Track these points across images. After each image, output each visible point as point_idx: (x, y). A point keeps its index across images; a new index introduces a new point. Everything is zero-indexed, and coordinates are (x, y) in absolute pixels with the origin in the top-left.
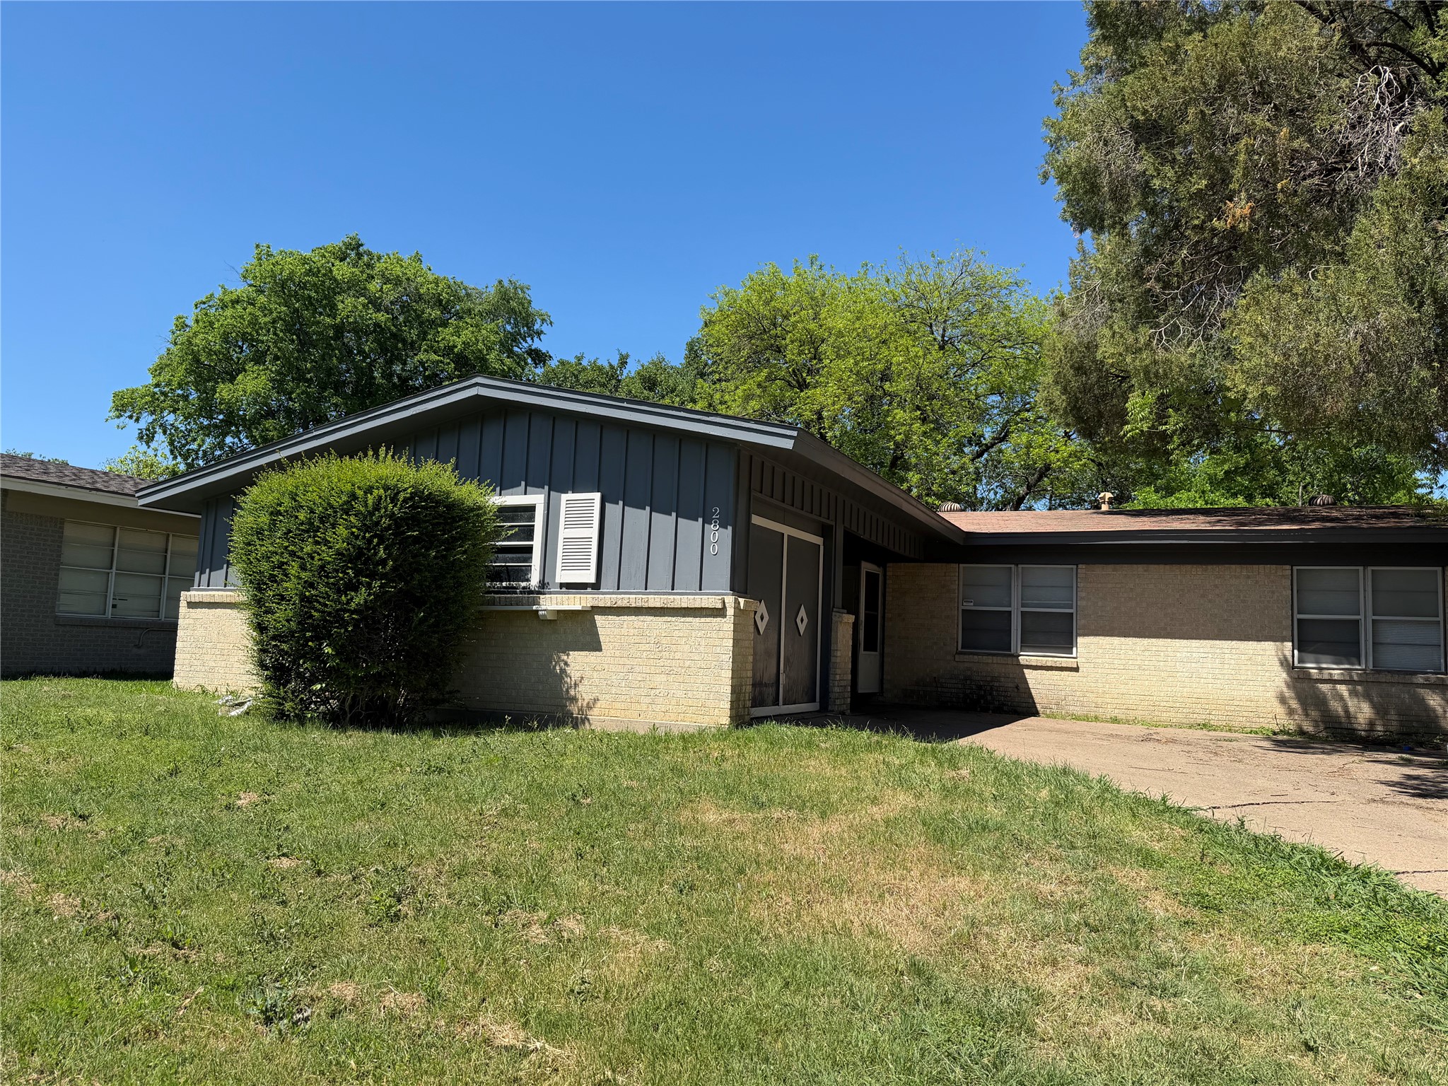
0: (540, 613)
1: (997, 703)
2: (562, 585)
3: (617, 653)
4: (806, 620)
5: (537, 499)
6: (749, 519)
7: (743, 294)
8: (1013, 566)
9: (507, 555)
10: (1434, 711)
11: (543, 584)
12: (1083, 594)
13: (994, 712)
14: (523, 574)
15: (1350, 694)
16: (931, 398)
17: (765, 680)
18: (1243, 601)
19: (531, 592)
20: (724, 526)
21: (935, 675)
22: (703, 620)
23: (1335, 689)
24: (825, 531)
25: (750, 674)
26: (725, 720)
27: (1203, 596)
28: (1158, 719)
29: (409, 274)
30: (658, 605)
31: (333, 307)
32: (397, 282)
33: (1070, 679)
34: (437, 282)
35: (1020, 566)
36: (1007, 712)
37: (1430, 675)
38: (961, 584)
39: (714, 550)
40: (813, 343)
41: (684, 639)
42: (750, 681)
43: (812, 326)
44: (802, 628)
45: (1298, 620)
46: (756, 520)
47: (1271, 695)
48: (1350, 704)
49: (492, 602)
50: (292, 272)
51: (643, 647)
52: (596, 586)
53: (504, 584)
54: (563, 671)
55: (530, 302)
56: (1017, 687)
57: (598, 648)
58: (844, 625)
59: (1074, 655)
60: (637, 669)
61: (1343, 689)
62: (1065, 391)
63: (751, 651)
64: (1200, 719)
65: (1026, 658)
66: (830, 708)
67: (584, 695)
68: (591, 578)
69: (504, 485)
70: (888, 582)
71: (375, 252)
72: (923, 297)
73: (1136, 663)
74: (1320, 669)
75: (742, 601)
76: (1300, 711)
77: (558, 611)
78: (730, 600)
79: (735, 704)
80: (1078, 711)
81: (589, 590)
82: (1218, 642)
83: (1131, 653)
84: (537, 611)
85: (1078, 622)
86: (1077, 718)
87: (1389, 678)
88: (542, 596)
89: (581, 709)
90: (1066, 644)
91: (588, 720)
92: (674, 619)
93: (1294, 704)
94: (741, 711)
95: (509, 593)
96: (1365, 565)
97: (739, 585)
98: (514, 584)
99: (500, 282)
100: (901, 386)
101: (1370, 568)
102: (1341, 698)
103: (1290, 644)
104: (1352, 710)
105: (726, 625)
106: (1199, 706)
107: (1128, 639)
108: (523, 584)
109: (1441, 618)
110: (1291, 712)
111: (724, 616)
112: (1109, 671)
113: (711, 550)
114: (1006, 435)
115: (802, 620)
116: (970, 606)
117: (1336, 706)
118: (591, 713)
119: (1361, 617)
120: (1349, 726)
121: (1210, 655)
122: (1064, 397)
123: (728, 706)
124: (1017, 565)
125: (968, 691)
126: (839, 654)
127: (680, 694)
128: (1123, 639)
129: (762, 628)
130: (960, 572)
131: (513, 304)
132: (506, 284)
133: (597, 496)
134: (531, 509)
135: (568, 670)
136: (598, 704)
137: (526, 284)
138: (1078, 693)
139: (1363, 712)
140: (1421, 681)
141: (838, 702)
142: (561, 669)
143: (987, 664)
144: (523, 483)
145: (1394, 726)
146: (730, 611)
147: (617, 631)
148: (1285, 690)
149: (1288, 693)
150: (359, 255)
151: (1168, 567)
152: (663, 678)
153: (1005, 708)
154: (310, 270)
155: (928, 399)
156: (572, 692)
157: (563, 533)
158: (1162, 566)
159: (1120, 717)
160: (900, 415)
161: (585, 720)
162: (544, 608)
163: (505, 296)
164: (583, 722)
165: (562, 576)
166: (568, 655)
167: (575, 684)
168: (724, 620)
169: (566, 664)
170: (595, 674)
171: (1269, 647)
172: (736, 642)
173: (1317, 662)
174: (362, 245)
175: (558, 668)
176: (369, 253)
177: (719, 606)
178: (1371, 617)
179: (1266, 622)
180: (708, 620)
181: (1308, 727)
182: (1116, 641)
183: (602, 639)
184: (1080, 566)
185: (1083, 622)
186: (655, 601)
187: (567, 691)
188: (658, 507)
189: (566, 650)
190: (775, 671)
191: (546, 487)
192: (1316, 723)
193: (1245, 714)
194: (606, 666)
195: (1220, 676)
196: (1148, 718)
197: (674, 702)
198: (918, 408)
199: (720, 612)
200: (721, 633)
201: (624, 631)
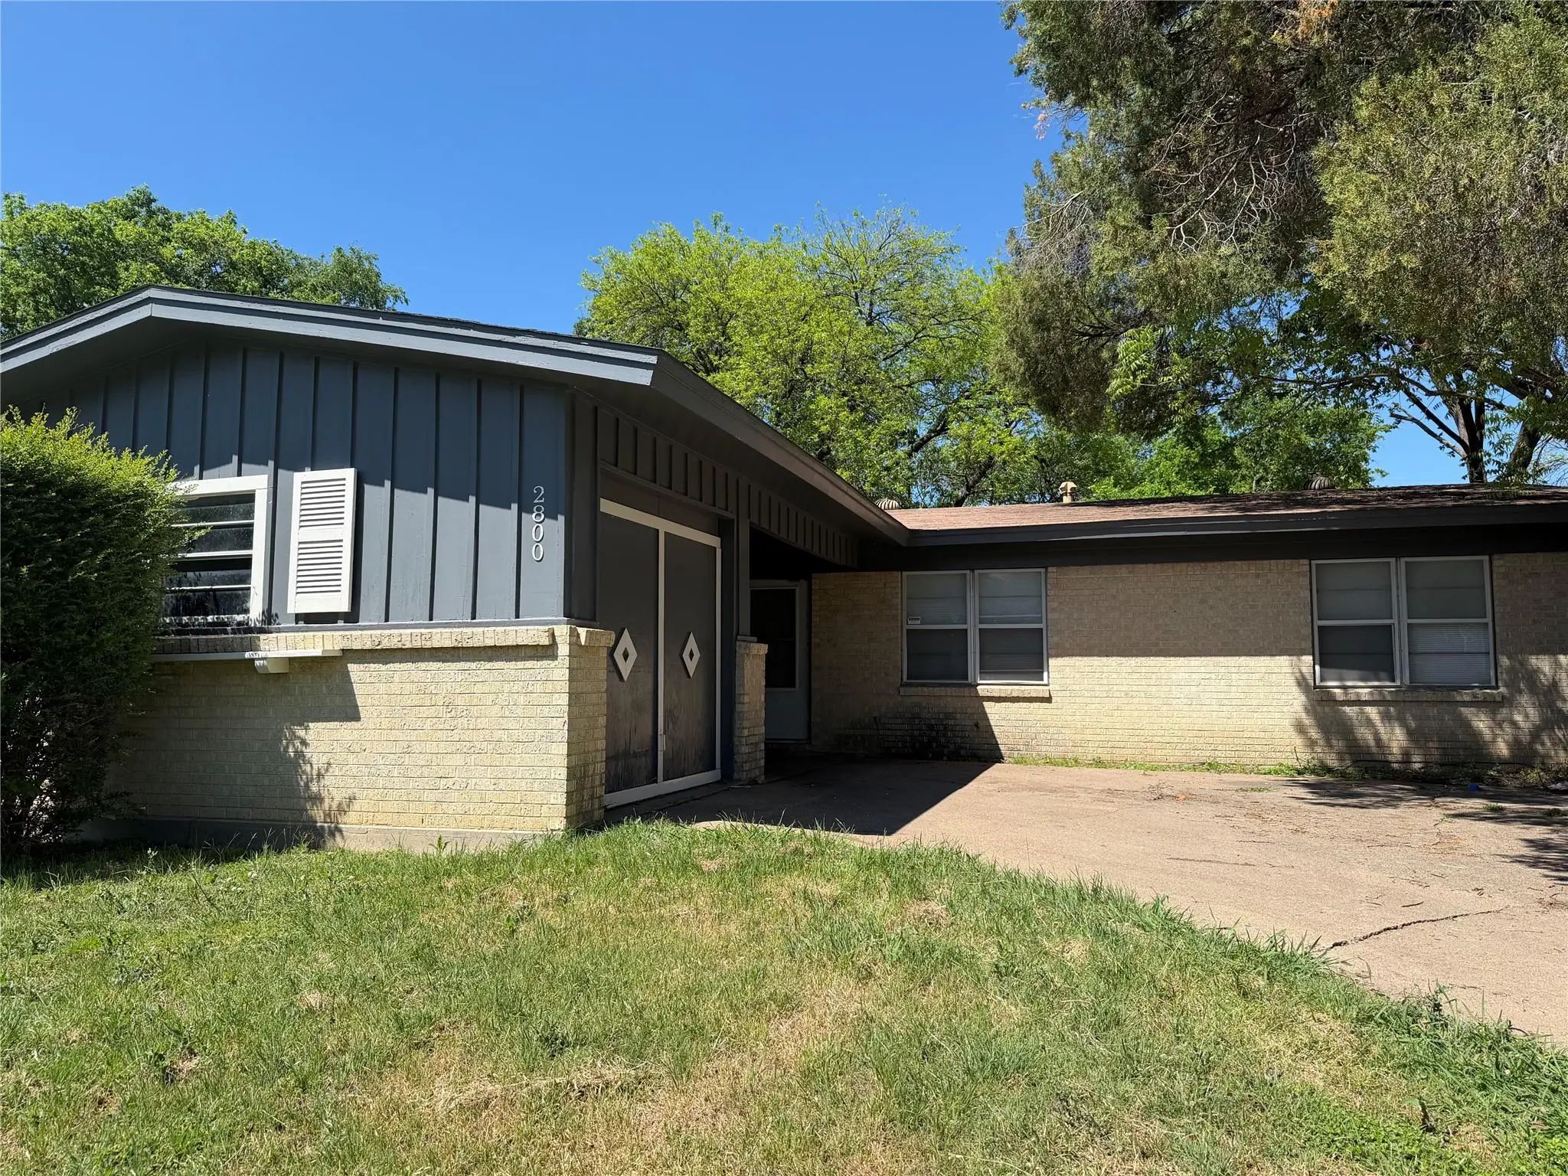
0: (257, 663)
1: (952, 746)
2: (299, 617)
3: (385, 724)
4: (697, 655)
5: (256, 482)
6: (596, 505)
7: (633, 257)
8: (968, 572)
9: (214, 573)
10: (1480, 734)
11: (269, 617)
12: (1055, 605)
13: (949, 759)
14: (237, 601)
15: (1382, 720)
16: (860, 382)
17: (635, 748)
18: (1252, 607)
19: (250, 630)
20: (551, 515)
21: (876, 714)
22: (520, 664)
23: (1362, 712)
24: (722, 528)
25: (602, 744)
26: (559, 823)
27: (1202, 601)
28: (1151, 758)
29: (217, 236)
30: (447, 644)
31: (114, 275)
32: (201, 247)
33: (1041, 712)
34: (253, 246)
35: (977, 572)
36: (964, 759)
37: (1476, 690)
38: (905, 597)
39: (537, 552)
40: (720, 318)
41: (491, 697)
42: (602, 756)
43: (717, 297)
44: (691, 666)
45: (1320, 627)
46: (607, 507)
47: (1287, 723)
48: (1382, 730)
49: (186, 648)
50: (54, 231)
51: (425, 712)
52: (351, 617)
53: (210, 618)
54: (300, 755)
55: (378, 275)
56: (977, 725)
57: (355, 716)
58: (754, 657)
59: (1045, 682)
60: (416, 747)
61: (1372, 712)
62: (1022, 352)
63: (604, 710)
64: (1205, 755)
65: (987, 687)
66: (736, 776)
67: (334, 792)
68: (340, 603)
69: (207, 461)
70: (813, 597)
71: (174, 211)
72: (847, 264)
73: (1121, 688)
74: (1345, 688)
75: (582, 632)
76: (1321, 742)
77: (291, 660)
78: (562, 631)
79: (573, 797)
80: (1054, 752)
81: (341, 623)
82: (1222, 659)
83: (1115, 676)
84: (252, 660)
85: (1050, 639)
86: (1051, 762)
87: (1429, 696)
88: (262, 636)
89: (327, 815)
90: (1035, 668)
91: (340, 831)
92: (473, 665)
93: (1314, 733)
94: (587, 805)
95: (215, 632)
96: (1398, 556)
97: (578, 609)
98: (224, 617)
99: (339, 250)
100: (822, 368)
101: (1403, 560)
102: (1369, 722)
103: (1311, 658)
104: (1384, 737)
105: (558, 671)
106: (1201, 740)
107: (1111, 659)
108: (239, 618)
109: (1489, 620)
110: (1312, 744)
111: (554, 657)
112: (1088, 700)
113: (530, 553)
114: (944, 426)
115: (691, 655)
116: (916, 625)
117: (1365, 735)
118: (345, 819)
119: (1394, 621)
120: (1380, 758)
121: (1213, 676)
122: (1021, 360)
123: (563, 799)
124: (973, 570)
125: (916, 733)
126: (746, 699)
127: (486, 784)
128: (1105, 659)
129: (626, 668)
130: (903, 582)
131: (356, 276)
132: (348, 253)
133: (349, 474)
134: (248, 498)
135: (308, 752)
136: (356, 805)
137: (373, 253)
138: (1051, 730)
139: (1396, 739)
140: (1467, 698)
141: (746, 767)
142: (296, 752)
143: (937, 698)
144: (235, 458)
145: (1436, 755)
146: (563, 650)
147: (382, 688)
148: (1304, 715)
149: (1307, 721)
150: (151, 214)
151: (1158, 566)
152: (458, 760)
153: (963, 752)
154: (80, 229)
155: (856, 384)
156: (314, 788)
157: (298, 534)
158: (1151, 566)
159: (1105, 757)
160: (823, 401)
161: (336, 831)
162: (261, 654)
163: (346, 268)
164: (332, 834)
165: (298, 603)
166: (307, 728)
167: (319, 775)
168: (552, 664)
169: (304, 743)
170: (351, 758)
171: (1283, 661)
172: (574, 697)
173: (1341, 679)
174: (154, 201)
175: (291, 749)
176: (165, 212)
177: (545, 641)
178: (1406, 621)
179: (1281, 632)
180: (529, 664)
181: (1332, 761)
182: (1096, 662)
183: (360, 701)
184: (1050, 569)
185: (1055, 639)
186: (442, 638)
187: (307, 785)
188: (445, 488)
189: (302, 722)
190: (649, 731)
191: (271, 463)
192: (1341, 757)
193: (1259, 748)
194: (368, 745)
195: (1226, 702)
196: (1139, 759)
197: (476, 797)
198: (844, 394)
199: (547, 651)
200: (550, 685)
201: (395, 688)
